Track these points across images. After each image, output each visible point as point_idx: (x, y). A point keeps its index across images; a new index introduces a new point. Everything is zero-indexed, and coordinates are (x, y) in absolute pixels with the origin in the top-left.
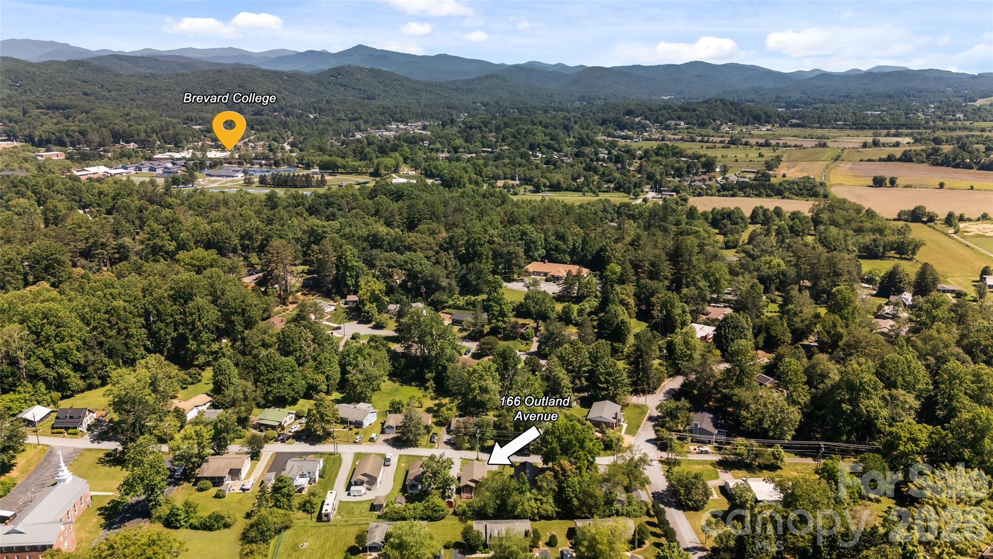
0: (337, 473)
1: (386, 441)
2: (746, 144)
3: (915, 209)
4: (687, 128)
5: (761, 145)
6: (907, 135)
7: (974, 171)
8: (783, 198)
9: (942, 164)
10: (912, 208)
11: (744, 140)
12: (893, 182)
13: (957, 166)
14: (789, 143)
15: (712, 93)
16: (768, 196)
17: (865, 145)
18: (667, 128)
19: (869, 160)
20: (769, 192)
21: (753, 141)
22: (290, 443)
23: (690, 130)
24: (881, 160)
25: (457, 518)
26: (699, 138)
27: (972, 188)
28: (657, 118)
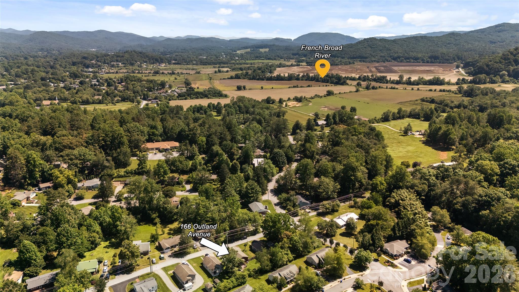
0: (163, 282)
1: (170, 256)
2: (163, 73)
3: (268, 98)
4: (124, 66)
5: (170, 74)
6: (226, 67)
7: (265, 81)
8: (209, 98)
9: (252, 79)
10: (266, 98)
11: (161, 72)
12: (244, 88)
13: (258, 79)
14: (183, 72)
15: (118, 47)
16: (202, 98)
17: (216, 72)
18: (113, 66)
19: (224, 79)
20: (201, 96)
21: (166, 72)
22: (113, 278)
23: (127, 67)
24: (228, 78)
25: (252, 278)
26: (137, 71)
27: (273, 88)
28: (105, 61)
